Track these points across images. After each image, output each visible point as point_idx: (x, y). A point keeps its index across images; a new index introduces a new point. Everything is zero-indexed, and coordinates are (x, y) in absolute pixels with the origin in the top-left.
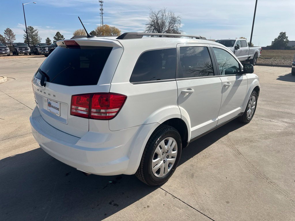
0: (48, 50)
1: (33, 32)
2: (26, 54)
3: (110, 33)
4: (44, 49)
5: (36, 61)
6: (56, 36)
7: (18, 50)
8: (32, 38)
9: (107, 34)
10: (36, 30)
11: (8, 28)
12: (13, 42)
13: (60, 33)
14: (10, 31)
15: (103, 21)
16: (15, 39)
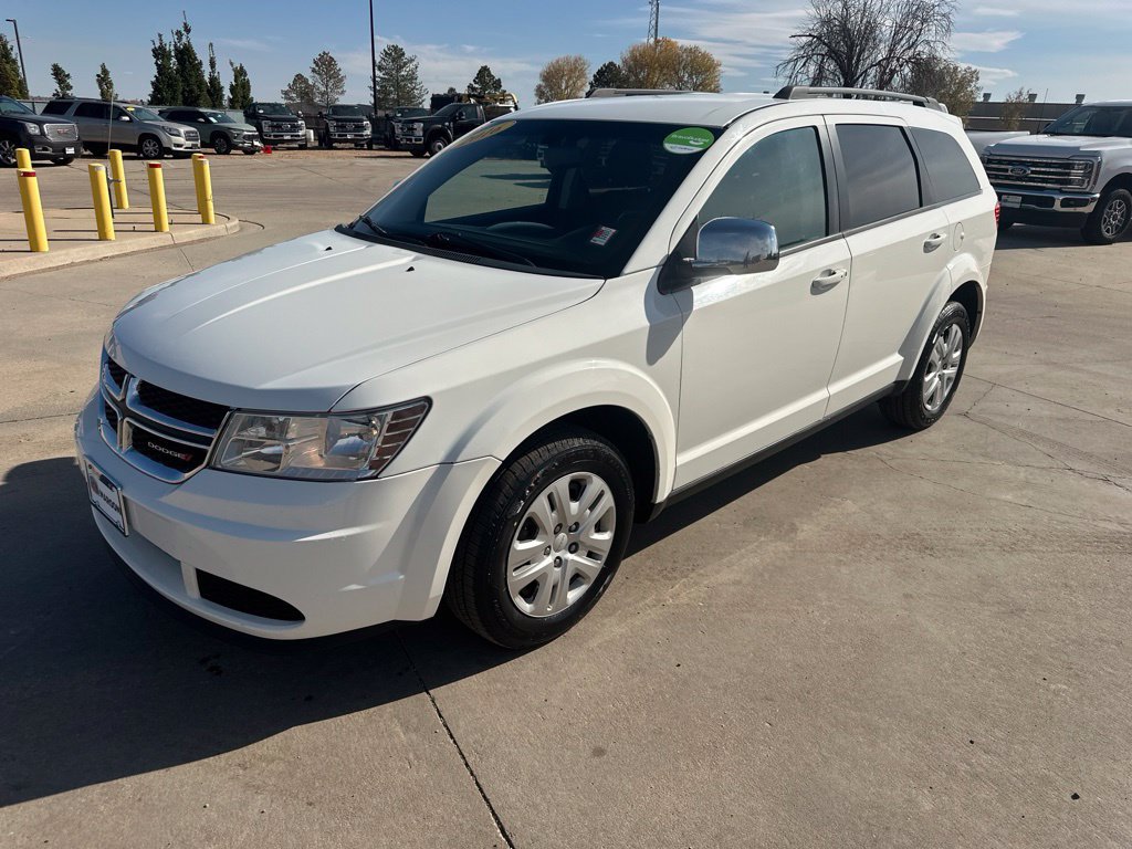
0: (421, 134)
1: (401, 67)
2: (358, 144)
3: (677, 73)
4: (409, 129)
5: (371, 169)
6: (476, 83)
7: (332, 130)
8: (398, 87)
9: (664, 75)
10: (412, 60)
11: (324, 53)
12: (337, 103)
13: (489, 73)
14: (330, 64)
15: (657, 23)
16: (343, 92)
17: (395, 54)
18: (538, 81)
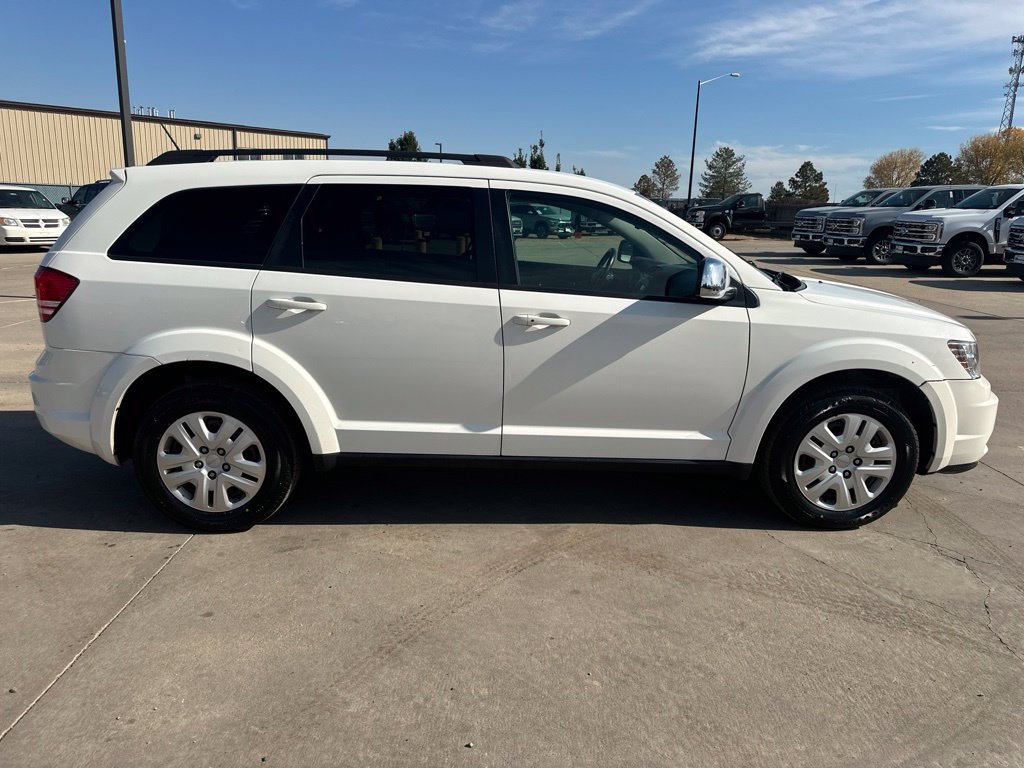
0: (702, 220)
1: (730, 166)
8: (725, 183)
10: (740, 159)
11: (665, 157)
14: (669, 166)
15: (1012, 113)
17: (726, 156)
18: (868, 174)
